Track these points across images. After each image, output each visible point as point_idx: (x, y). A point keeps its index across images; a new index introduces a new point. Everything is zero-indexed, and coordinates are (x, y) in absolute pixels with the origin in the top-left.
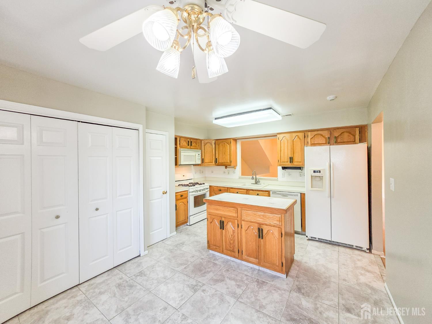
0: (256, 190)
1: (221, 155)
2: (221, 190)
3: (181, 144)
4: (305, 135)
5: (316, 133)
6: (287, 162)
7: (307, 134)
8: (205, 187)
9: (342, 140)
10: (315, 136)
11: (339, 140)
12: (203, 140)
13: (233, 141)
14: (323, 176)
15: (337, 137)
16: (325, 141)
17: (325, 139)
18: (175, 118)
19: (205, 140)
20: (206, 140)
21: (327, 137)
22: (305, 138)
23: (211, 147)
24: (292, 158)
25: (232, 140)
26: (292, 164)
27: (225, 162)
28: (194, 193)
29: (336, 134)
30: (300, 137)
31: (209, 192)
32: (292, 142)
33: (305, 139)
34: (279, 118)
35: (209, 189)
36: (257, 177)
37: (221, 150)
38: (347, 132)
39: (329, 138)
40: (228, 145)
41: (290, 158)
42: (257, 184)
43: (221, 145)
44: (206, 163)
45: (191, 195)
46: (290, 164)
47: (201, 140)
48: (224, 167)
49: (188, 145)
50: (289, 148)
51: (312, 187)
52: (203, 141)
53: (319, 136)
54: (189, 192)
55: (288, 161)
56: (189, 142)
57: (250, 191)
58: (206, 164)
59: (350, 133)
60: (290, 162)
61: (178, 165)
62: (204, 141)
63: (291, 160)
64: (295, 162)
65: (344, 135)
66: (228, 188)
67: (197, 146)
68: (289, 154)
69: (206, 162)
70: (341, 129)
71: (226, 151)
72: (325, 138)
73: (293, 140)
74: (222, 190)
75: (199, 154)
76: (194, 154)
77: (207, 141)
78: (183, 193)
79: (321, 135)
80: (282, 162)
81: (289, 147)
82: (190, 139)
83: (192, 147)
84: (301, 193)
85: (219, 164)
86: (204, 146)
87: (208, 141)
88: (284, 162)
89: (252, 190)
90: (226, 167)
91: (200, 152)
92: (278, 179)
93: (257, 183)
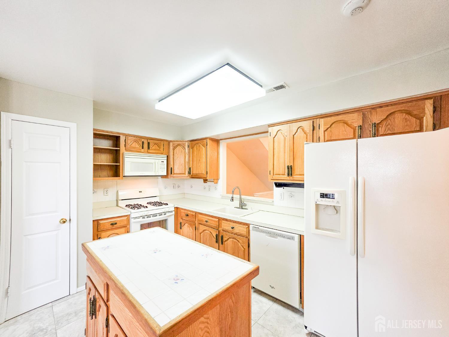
0: (230, 221)
1: (195, 163)
2: (187, 215)
3: (128, 146)
4: (315, 125)
5: (334, 119)
6: (283, 175)
7: (318, 122)
8: (167, 210)
9: (389, 129)
10: (333, 126)
11: (381, 130)
12: (172, 142)
13: (211, 142)
14: (340, 207)
15: (378, 124)
16: (352, 134)
17: (352, 130)
18: (94, 101)
19: (174, 141)
20: (177, 141)
21: (356, 125)
22: (313, 130)
23: (183, 151)
24: (291, 168)
25: (208, 140)
26: (291, 178)
27: (200, 173)
28: (141, 219)
29: (376, 118)
30: (305, 129)
31: (173, 216)
32: (292, 139)
33: (315, 132)
34: (261, 92)
35: (174, 213)
36: (243, 197)
37: (196, 155)
38: (401, 111)
39: (361, 127)
40: (203, 147)
41: (288, 167)
42: (242, 208)
43: (195, 148)
44: (176, 174)
45: (135, 222)
46: (288, 178)
47: (169, 142)
48: (202, 180)
49: (143, 148)
50: (287, 149)
51: (317, 228)
52: (171, 144)
53: (341, 124)
54: (130, 218)
55: (285, 172)
56: (143, 142)
57: (223, 221)
58: (175, 176)
59: (409, 113)
60: (288, 175)
61: (121, 176)
62: (174, 143)
63: (290, 170)
64: (297, 175)
65: (394, 118)
66: (196, 213)
67: (162, 149)
68: (286, 160)
69: (175, 172)
70: (387, 106)
71: (201, 157)
72: (351, 128)
73: (294, 135)
74: (189, 215)
75: (163, 161)
76: (153, 161)
77: (178, 144)
78: (118, 219)
79: (344, 123)
80: (276, 174)
81: (286, 147)
82: (147, 139)
83: (150, 151)
84: (301, 235)
85: (193, 176)
86: (174, 149)
87: (180, 143)
88: (279, 174)
89: (226, 220)
90: (205, 181)
91: (166, 159)
92: (273, 201)
93: (242, 206)
